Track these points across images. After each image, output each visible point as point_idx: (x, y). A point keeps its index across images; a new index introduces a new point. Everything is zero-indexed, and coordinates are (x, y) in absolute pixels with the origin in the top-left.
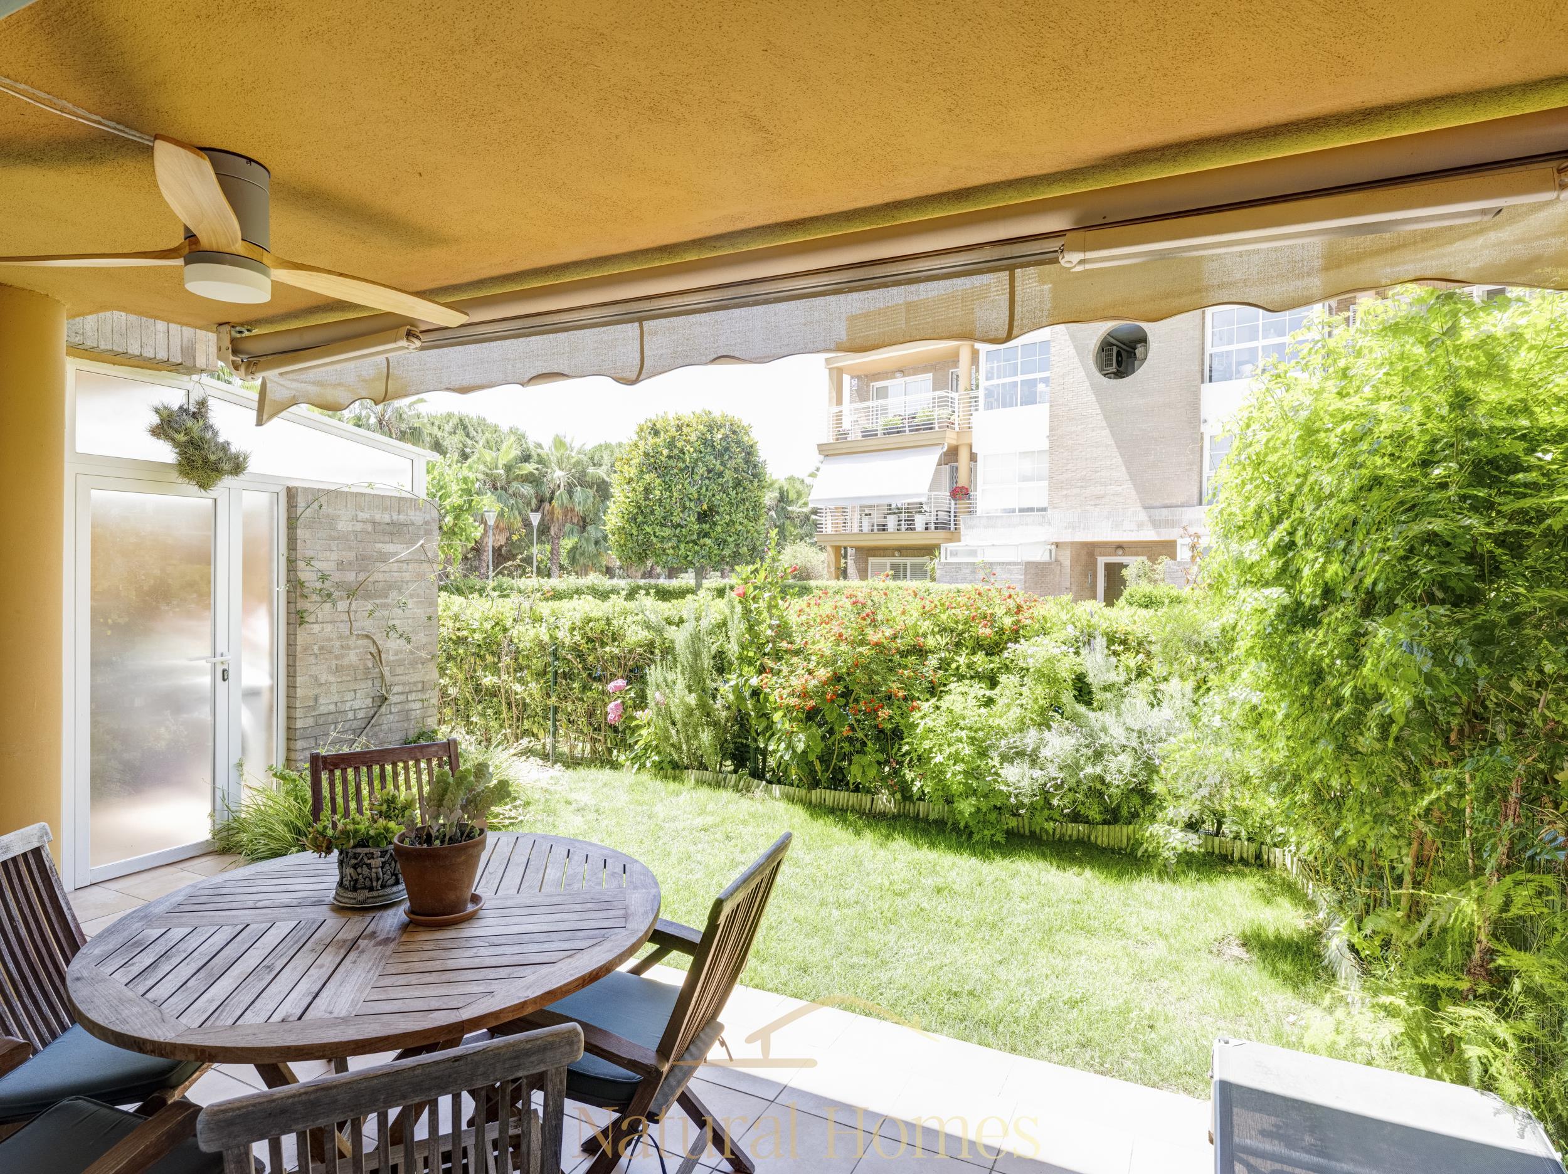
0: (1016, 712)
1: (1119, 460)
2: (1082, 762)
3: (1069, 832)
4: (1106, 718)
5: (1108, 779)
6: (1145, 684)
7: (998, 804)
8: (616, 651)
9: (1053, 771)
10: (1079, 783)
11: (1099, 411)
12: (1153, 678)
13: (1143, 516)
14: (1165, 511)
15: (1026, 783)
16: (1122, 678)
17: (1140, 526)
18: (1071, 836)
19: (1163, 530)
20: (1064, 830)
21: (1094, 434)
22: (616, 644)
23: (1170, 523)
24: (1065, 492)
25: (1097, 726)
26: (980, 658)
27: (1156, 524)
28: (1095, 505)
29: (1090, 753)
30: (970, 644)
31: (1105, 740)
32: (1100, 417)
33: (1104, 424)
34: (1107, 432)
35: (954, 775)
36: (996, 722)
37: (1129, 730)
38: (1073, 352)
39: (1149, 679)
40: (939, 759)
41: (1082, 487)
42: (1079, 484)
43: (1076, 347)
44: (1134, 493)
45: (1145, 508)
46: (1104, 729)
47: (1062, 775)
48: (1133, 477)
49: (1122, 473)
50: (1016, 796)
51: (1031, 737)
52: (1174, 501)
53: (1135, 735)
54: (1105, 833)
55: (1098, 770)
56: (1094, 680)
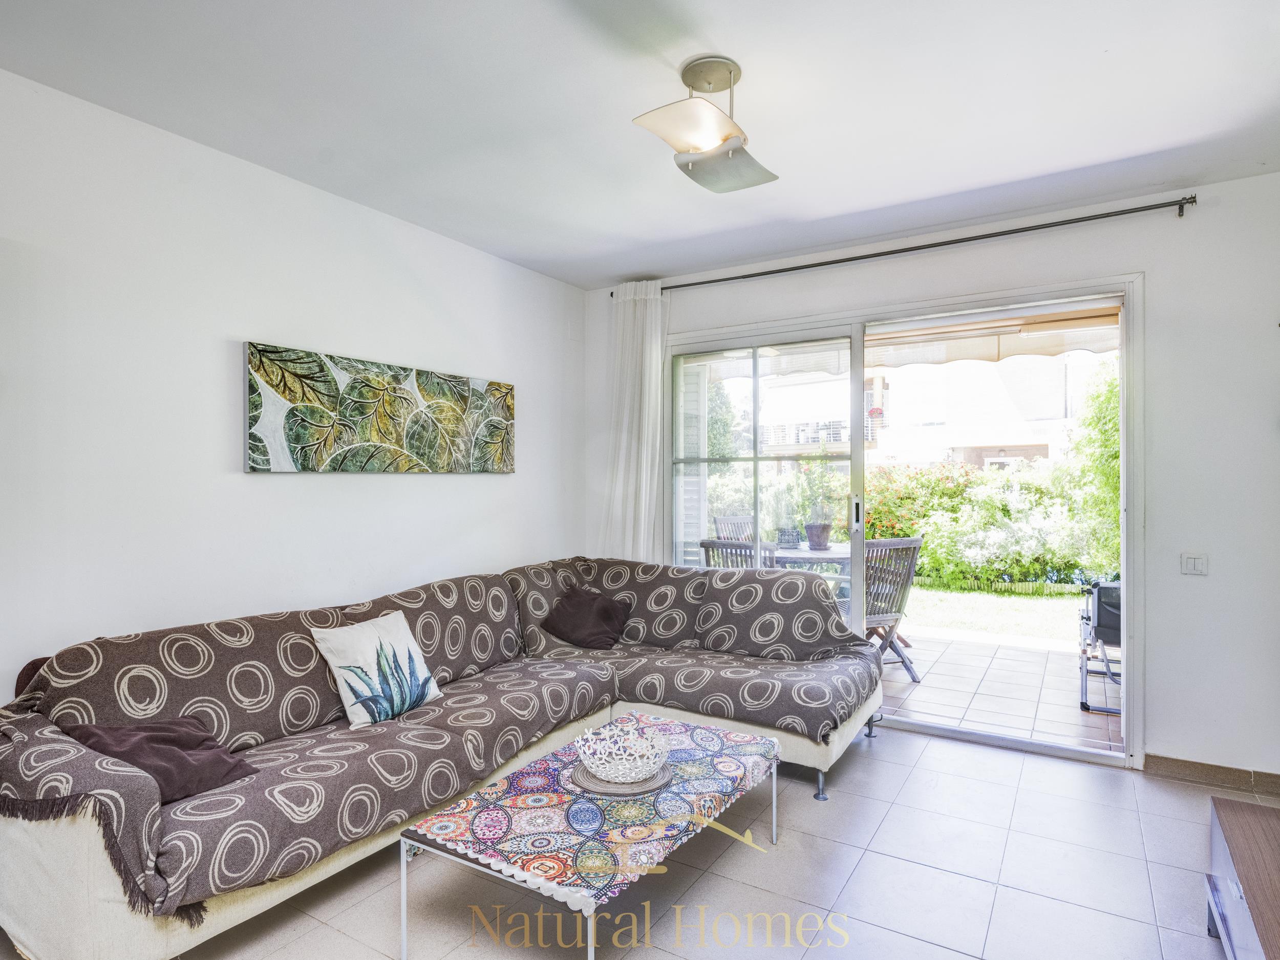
0: (971, 523)
2: (1009, 545)
3: (1000, 587)
4: (1022, 525)
5: (1023, 553)
6: (1041, 509)
7: (964, 570)
8: (720, 506)
9: (994, 550)
10: (1008, 555)
12: (1045, 506)
15: (979, 557)
16: (1028, 506)
18: (1001, 589)
20: (997, 587)
22: (719, 502)
25: (1016, 528)
26: (945, 500)
29: (1013, 540)
30: (939, 493)
31: (1020, 534)
35: (941, 554)
36: (959, 529)
37: (1033, 529)
39: (1042, 506)
40: (932, 546)
46: (1020, 529)
47: (999, 551)
50: (975, 563)
51: (981, 535)
53: (1037, 531)
54: (1020, 587)
55: (1018, 548)
56: (1012, 507)
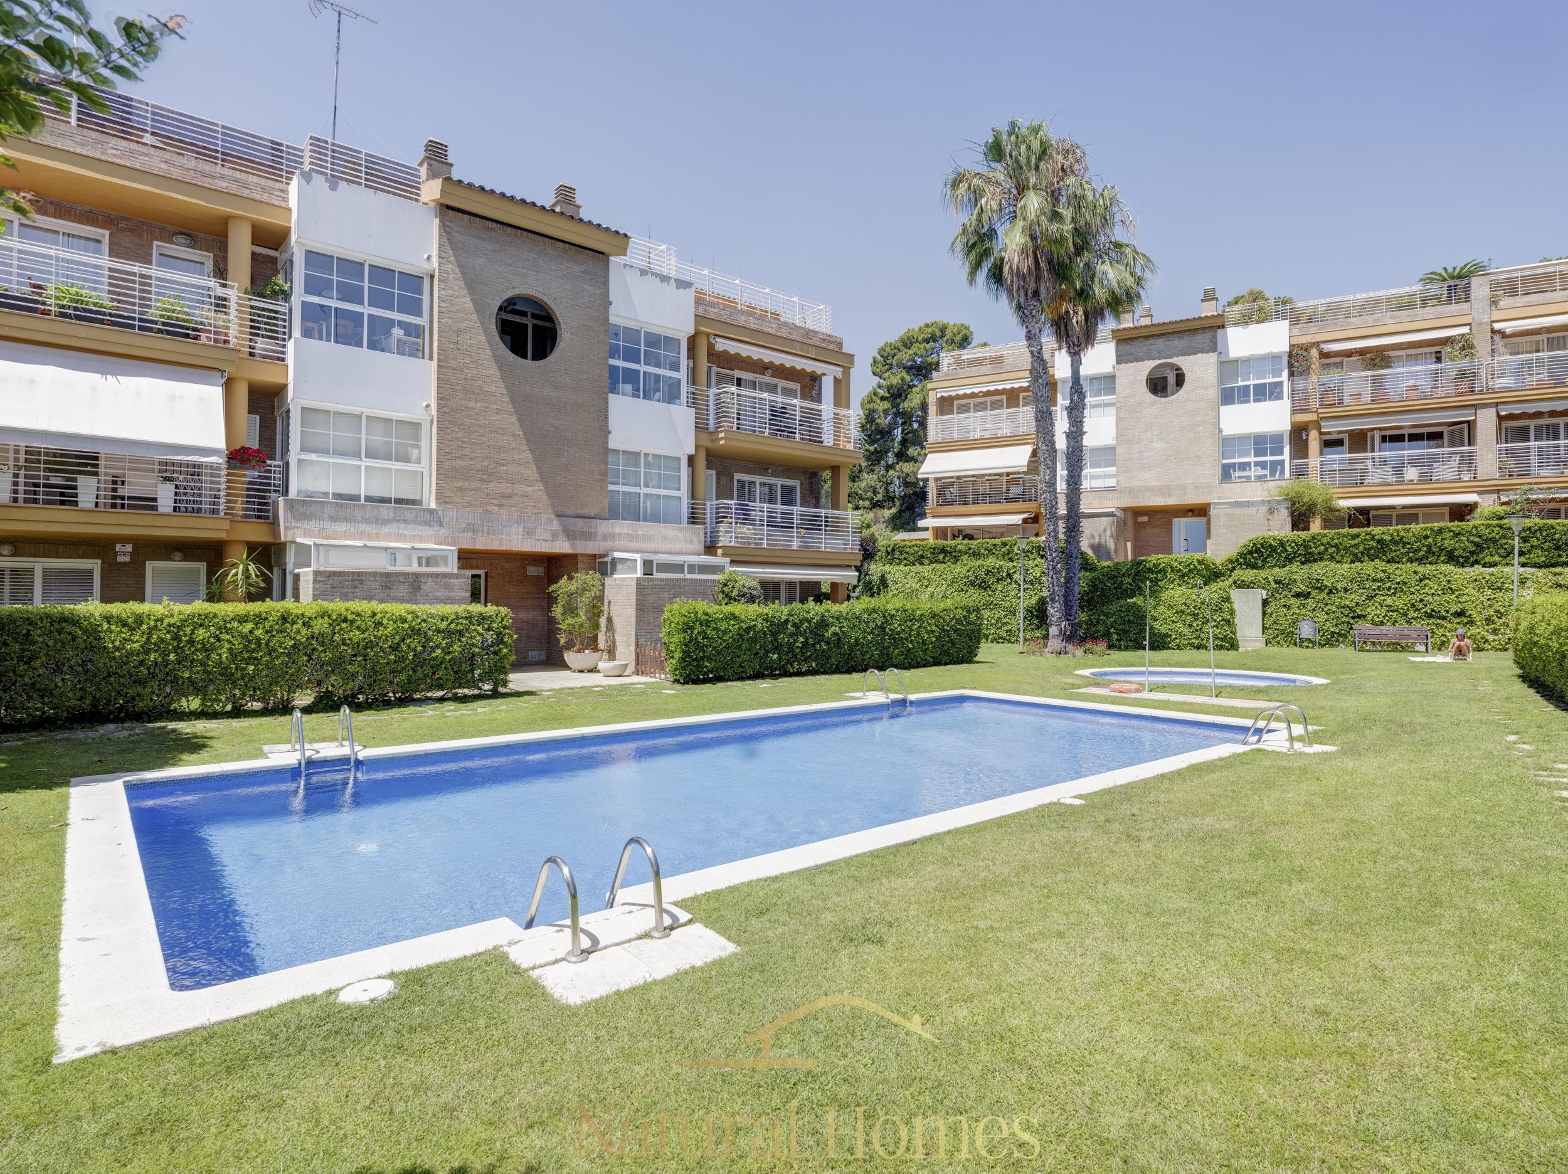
1: (527, 456)
11: (504, 391)
13: (556, 525)
14: (580, 522)
17: (555, 536)
19: (578, 543)
21: (499, 417)
23: (588, 536)
24: (459, 484)
27: (570, 535)
28: (500, 506)
32: (506, 399)
33: (510, 408)
34: (513, 419)
38: (469, 305)
41: (484, 480)
42: (480, 476)
43: (474, 301)
44: (545, 497)
45: (558, 516)
48: (544, 479)
49: (532, 472)
52: (586, 511)
